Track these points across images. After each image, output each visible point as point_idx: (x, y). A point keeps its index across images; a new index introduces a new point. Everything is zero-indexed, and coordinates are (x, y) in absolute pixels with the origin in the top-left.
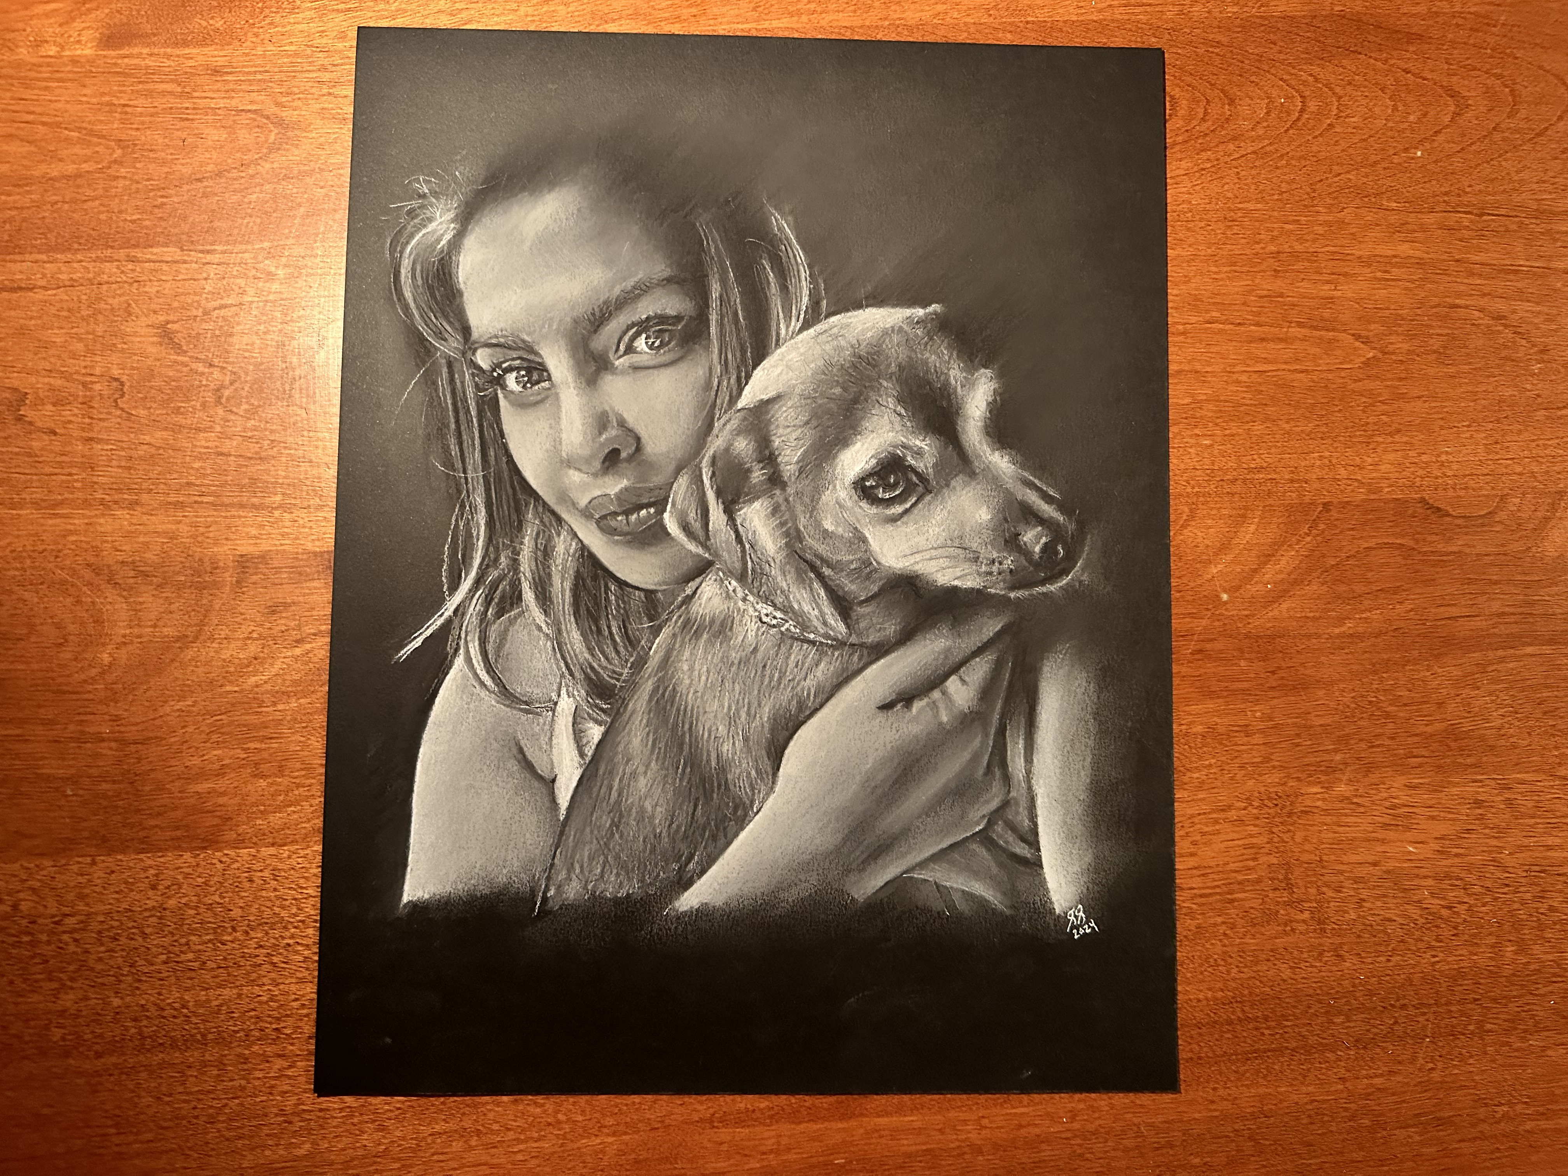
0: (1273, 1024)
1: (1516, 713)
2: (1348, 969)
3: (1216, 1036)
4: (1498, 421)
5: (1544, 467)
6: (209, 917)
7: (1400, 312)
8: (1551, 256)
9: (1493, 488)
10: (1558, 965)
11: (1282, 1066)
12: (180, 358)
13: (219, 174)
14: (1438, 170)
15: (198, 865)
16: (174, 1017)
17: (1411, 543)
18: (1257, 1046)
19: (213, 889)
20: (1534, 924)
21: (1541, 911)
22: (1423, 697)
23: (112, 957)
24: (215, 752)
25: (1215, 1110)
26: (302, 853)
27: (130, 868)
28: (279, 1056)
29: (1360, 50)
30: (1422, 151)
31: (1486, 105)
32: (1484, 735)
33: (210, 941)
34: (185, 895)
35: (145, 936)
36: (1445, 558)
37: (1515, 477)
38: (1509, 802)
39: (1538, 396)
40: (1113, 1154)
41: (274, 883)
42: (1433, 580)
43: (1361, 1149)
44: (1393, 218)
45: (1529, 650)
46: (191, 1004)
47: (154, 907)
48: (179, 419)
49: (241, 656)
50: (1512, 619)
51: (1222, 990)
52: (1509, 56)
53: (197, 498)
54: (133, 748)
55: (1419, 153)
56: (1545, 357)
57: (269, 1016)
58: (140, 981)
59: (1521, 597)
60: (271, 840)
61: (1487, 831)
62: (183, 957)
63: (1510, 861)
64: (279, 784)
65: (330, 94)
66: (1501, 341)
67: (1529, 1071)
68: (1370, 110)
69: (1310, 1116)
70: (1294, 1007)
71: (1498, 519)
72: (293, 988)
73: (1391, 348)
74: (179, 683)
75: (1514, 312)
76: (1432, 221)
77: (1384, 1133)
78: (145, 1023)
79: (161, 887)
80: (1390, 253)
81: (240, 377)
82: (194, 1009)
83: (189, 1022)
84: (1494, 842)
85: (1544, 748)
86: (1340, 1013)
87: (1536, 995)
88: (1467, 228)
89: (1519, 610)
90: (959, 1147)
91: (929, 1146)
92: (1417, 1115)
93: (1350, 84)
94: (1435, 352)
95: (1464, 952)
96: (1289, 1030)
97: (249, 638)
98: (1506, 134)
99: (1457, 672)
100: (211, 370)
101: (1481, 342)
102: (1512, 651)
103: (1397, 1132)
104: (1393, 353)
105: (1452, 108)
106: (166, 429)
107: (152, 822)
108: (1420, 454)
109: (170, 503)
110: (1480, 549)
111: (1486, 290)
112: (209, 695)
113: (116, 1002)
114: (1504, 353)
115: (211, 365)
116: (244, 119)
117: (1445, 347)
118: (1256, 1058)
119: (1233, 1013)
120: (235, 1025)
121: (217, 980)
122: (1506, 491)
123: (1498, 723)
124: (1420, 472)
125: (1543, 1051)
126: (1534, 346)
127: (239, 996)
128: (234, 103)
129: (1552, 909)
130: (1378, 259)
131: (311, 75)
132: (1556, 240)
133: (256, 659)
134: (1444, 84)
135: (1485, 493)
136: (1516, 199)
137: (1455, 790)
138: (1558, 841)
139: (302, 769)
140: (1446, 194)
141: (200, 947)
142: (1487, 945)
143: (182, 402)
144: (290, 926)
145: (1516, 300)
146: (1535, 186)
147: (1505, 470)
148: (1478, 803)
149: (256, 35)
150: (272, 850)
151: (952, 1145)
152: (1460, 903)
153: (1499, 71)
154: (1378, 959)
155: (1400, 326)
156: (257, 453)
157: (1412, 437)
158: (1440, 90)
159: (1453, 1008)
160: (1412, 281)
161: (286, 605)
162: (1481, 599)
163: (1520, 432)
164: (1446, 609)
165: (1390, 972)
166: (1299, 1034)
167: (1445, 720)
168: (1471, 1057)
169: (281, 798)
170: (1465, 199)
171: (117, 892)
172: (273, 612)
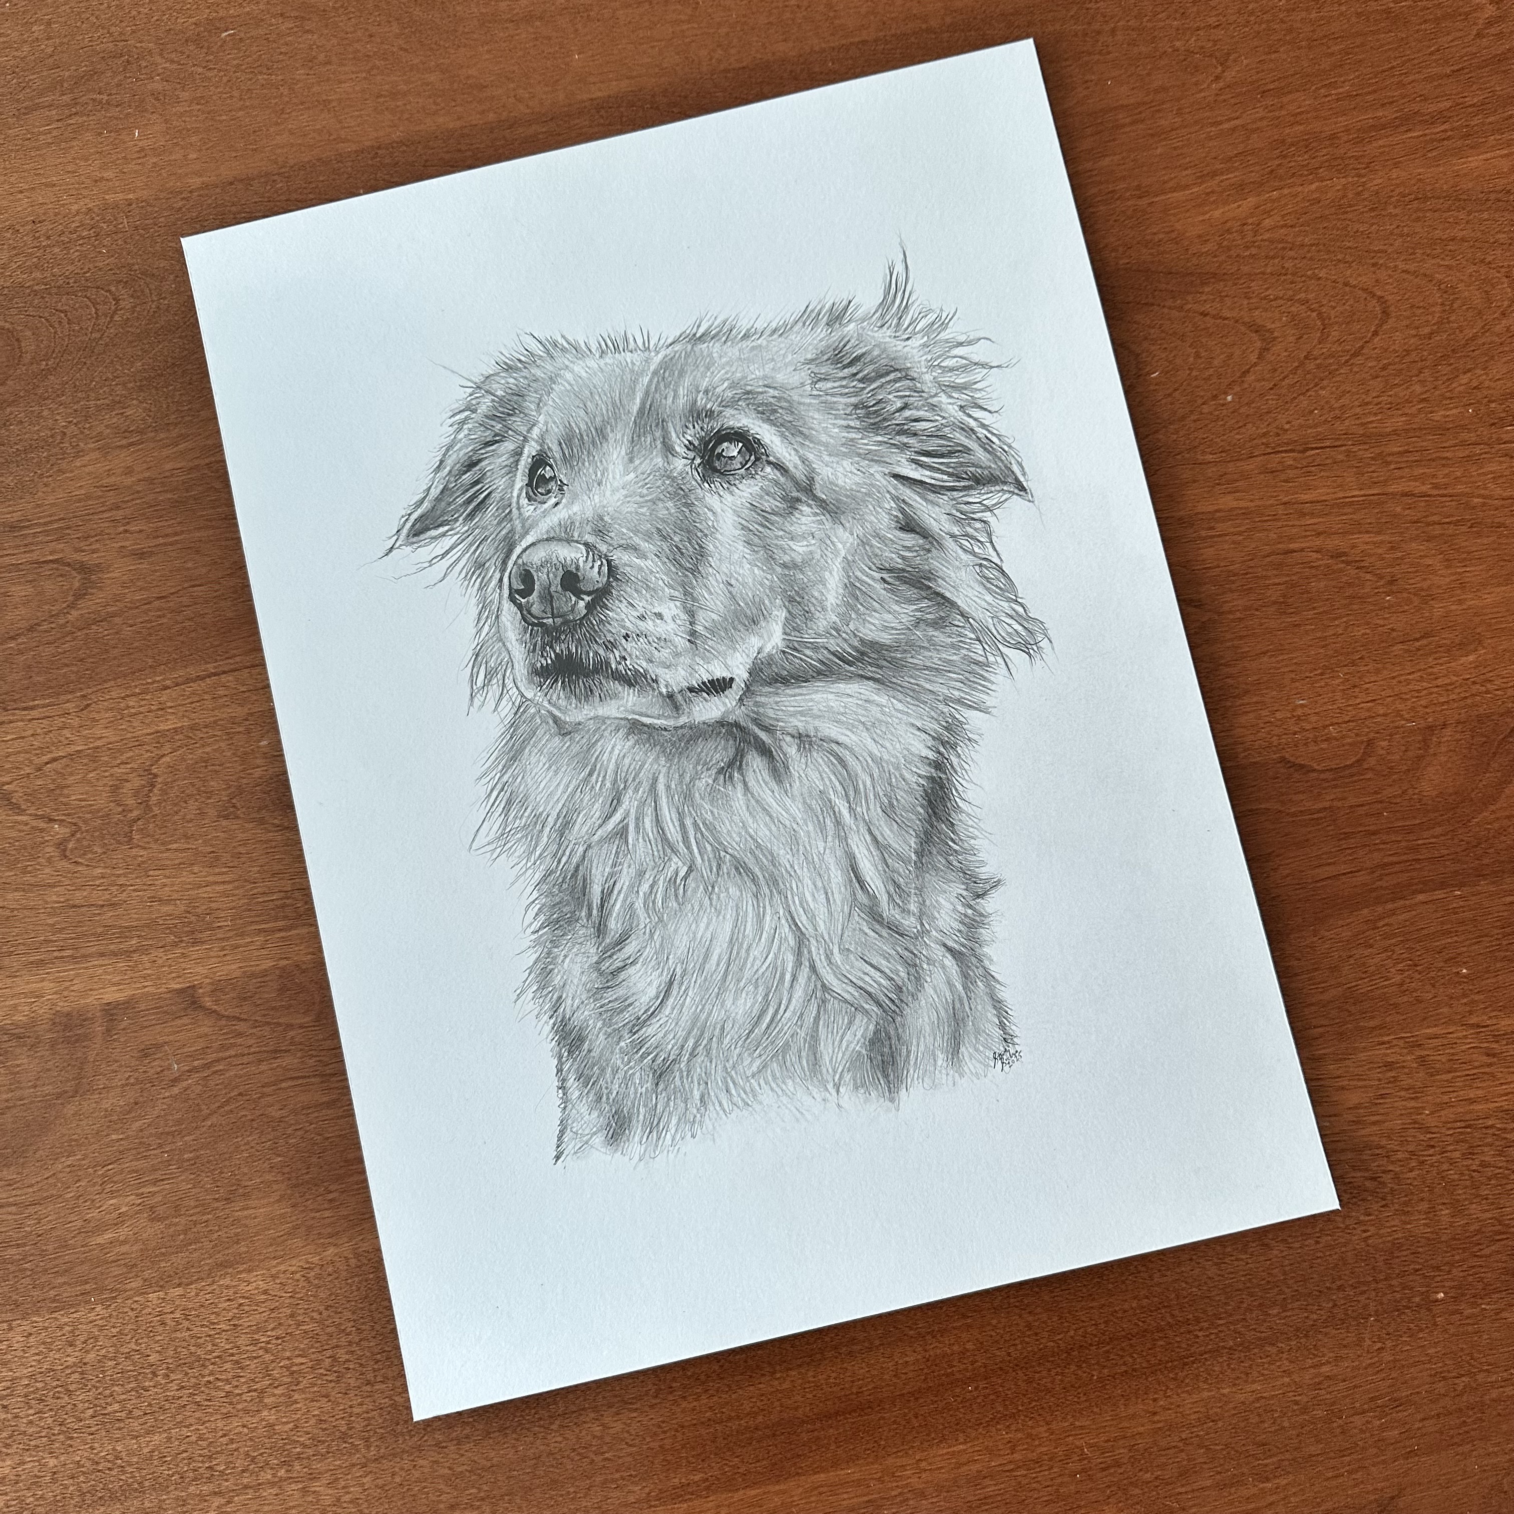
0: (1206, 1325)
1: (1416, 965)
2: (1276, 1257)
3: (1149, 1345)
4: (1353, 663)
5: (1409, 703)
6: (127, 1365)
7: (1231, 568)
8: (1386, 481)
9: (1357, 735)
10: (1499, 1221)
11: (1222, 1367)
12: (20, 818)
13: (31, 629)
14: (1252, 411)
15: (110, 1316)
16: (109, 1469)
17: (1278, 806)
18: (1193, 1349)
19: (129, 1337)
20: (1468, 1183)
21: (1474, 1168)
22: (1314, 964)
23: (41, 1419)
24: (112, 1202)
25: (1159, 1422)
26: (210, 1289)
27: (46, 1328)
28: (215, 1493)
29: (1151, 300)
30: (1235, 394)
31: (1293, 335)
32: (1385, 994)
33: (132, 1389)
34: (102, 1347)
35: (69, 1393)
36: (1315, 816)
37: (1379, 719)
38: (1422, 1061)
39: (1393, 630)
40: (1059, 1480)
41: (186, 1324)
42: (1307, 840)
43: (1318, 1442)
44: (1210, 471)
45: (1421, 897)
46: (124, 1454)
47: (75, 1365)
48: (28, 878)
49: (122, 1103)
50: (1397, 868)
51: (1147, 1297)
52: (1310, 278)
53: (56, 954)
54: (31, 1210)
55: (1229, 398)
56: (1394, 588)
57: (200, 1455)
58: (72, 1438)
59: (1403, 844)
60: (177, 1281)
61: (1403, 1093)
62: (109, 1409)
63: (1432, 1122)
64: (176, 1224)
65: (126, 531)
66: (1344, 579)
67: (1486, 1337)
68: (1170, 362)
69: (1259, 1415)
70: (1226, 1304)
71: (1366, 766)
72: (220, 1424)
73: (1226, 608)
74: (66, 1138)
75: (1353, 547)
76: (1252, 467)
77: (1340, 1421)
78: (82, 1479)
79: (78, 1342)
80: (1211, 508)
81: (80, 828)
82: (126, 1459)
83: (124, 1472)
84: (1413, 1104)
85: (1452, 998)
86: (1274, 1303)
87: (1481, 1257)
88: (1290, 467)
89: (1404, 858)
90: (900, 1494)
91: (871, 1497)
92: (1372, 1399)
93: (1146, 339)
94: (1275, 603)
95: (1396, 1222)
96: (1223, 1328)
97: (127, 1085)
98: (1318, 362)
99: (1346, 934)
100: (50, 825)
101: (1322, 584)
102: (1402, 902)
103: (1351, 1419)
104: (1230, 612)
105: (1259, 344)
106: (16, 890)
107: (61, 1280)
108: (1273, 713)
109: (32, 963)
110: (1353, 801)
111: (1321, 528)
112: (95, 1146)
113: (52, 1462)
114: (1349, 592)
115: (51, 820)
116: (46, 570)
117: (1284, 596)
118: (1193, 1362)
119: (1162, 1319)
120: (169, 1469)
121: (145, 1426)
122: (1372, 735)
123: (1398, 978)
124: (1277, 731)
125: (1497, 1314)
126: (1381, 578)
127: (169, 1439)
128: (34, 556)
129: (1484, 1164)
130: (1200, 516)
131: (106, 515)
132: (1389, 463)
133: (136, 1104)
134: (1247, 319)
135: (1349, 740)
136: (1339, 427)
137: (1362, 1056)
138: (1480, 1093)
139: (196, 1207)
140: (1264, 435)
141: (124, 1397)
142: (1419, 1212)
143: (29, 860)
144: (207, 1363)
145: (1353, 534)
146: (1358, 410)
147: (1367, 714)
148: (1389, 1066)
149: (46, 485)
150: (179, 1291)
151: (894, 1493)
152: (1384, 1172)
153: (1303, 295)
154: (1307, 1243)
155: (1233, 582)
156: (109, 900)
157: (1262, 695)
158: (1243, 329)
159: (1394, 1282)
160: (1240, 533)
161: (158, 1046)
162: (1361, 853)
163: (1378, 671)
164: (1327, 868)
165: (1319, 1254)
166: (1235, 1331)
167: (1340, 985)
168: (1421, 1330)
169: (182, 1237)
170: (1285, 437)
171: (37, 1354)
172: (146, 1056)
